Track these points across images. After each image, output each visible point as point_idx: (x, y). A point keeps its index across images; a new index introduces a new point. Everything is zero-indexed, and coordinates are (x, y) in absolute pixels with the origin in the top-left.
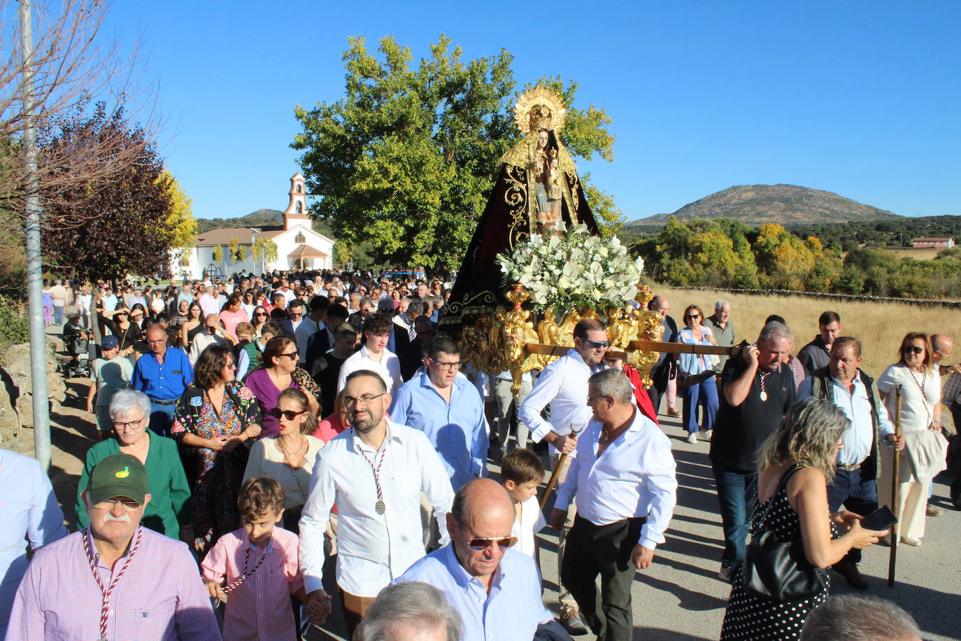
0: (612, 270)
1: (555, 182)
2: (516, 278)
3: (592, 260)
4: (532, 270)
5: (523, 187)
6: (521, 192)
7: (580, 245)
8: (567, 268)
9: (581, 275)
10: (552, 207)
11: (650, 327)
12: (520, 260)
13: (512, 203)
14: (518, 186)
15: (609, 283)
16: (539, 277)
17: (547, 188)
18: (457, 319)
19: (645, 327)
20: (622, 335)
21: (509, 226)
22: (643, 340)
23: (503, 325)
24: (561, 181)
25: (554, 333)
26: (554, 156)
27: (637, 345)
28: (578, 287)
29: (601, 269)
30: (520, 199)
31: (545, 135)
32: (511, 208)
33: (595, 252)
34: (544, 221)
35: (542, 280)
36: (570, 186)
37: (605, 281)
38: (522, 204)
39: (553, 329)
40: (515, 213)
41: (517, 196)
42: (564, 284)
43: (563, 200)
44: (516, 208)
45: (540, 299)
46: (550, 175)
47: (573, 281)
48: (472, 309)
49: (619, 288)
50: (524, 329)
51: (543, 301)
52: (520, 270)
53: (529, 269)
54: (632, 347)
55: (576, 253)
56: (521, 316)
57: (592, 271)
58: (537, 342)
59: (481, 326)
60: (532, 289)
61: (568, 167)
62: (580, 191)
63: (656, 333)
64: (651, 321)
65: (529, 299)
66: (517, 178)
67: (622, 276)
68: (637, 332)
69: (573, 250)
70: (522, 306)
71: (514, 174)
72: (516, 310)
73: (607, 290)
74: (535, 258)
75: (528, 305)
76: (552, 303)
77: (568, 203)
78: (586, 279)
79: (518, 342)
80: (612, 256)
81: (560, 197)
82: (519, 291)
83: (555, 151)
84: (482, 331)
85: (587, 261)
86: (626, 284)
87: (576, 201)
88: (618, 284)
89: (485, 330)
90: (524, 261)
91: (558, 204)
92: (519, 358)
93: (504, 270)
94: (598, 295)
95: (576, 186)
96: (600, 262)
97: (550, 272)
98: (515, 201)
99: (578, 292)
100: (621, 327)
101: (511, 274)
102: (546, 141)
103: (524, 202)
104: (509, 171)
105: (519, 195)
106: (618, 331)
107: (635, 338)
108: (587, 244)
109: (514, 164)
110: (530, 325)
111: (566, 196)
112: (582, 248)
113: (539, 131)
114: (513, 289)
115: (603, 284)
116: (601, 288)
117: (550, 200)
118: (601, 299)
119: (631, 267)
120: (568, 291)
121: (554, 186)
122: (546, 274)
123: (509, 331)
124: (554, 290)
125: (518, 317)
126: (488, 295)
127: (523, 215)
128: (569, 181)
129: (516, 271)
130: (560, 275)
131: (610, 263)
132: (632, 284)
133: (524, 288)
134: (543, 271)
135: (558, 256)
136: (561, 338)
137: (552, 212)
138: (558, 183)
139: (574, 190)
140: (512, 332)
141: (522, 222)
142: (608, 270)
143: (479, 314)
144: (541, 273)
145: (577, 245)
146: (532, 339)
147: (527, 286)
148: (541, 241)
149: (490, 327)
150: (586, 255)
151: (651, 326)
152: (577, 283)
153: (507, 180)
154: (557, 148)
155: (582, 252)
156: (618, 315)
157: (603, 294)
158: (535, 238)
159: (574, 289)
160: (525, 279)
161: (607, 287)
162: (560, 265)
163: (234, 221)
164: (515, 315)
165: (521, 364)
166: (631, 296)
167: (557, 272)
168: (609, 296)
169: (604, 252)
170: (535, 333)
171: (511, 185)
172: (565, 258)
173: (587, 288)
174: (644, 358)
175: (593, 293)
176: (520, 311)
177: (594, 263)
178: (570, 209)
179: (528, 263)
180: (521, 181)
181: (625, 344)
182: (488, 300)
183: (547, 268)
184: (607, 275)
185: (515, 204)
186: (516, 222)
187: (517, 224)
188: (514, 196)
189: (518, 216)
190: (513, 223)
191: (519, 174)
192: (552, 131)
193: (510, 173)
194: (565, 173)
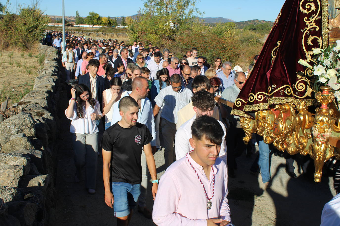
4: (334, 73)
6: (315, 2)
12: (327, 63)
13: (306, 11)
21: (302, 30)
30: (313, 8)
32: (305, 15)
38: (315, 12)
40: (308, 20)
41: (310, 6)
44: (309, 15)
82: (326, 93)
98: (309, 10)
103: (317, 11)
105: (312, 5)
110: (333, 121)
127: (315, 21)
141: (316, 28)
143: (280, 103)
146: (333, 134)
147: (334, 88)
160: (331, 82)
182: (288, 92)
185: (309, 12)
186: (309, 28)
187: (310, 29)
188: (308, 5)
189: (311, 22)
190: (306, 28)
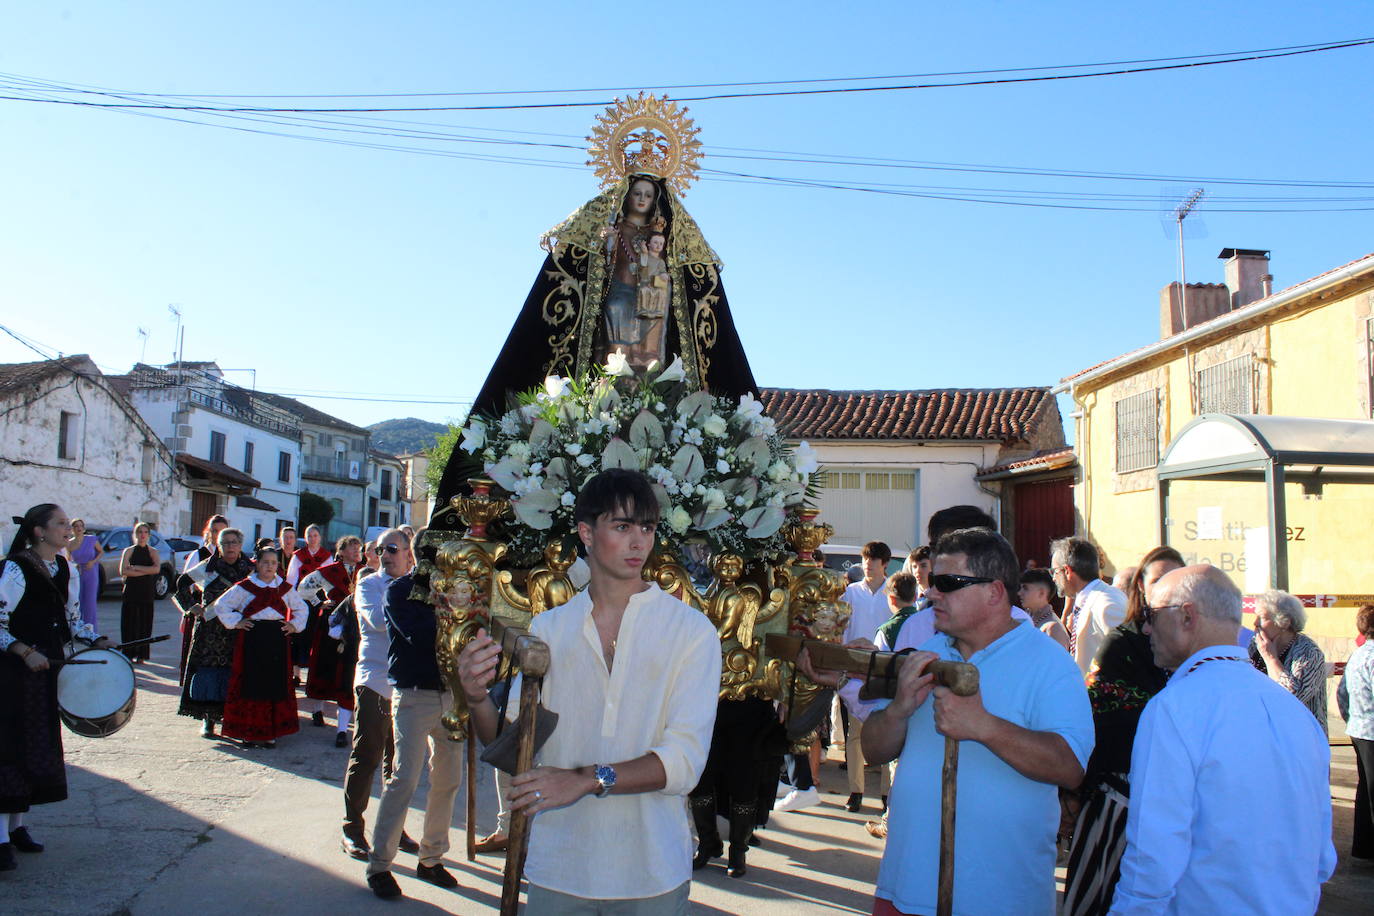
0: (723, 467)
1: (653, 280)
2: (487, 467)
3: (681, 443)
4: (527, 451)
5: (578, 286)
7: (662, 407)
11: (810, 605)
12: (506, 429)
13: (554, 321)
15: (716, 496)
16: (537, 468)
17: (635, 296)
19: (796, 608)
26: (659, 229)
29: (699, 460)
30: (570, 311)
33: (694, 425)
35: (543, 474)
37: (704, 490)
38: (571, 321)
41: (563, 307)
45: (535, 517)
49: (737, 510)
51: (542, 523)
52: (500, 450)
53: (521, 450)
55: (646, 422)
57: (674, 466)
58: (521, 617)
60: (516, 494)
64: (816, 592)
65: (505, 517)
66: (571, 270)
67: (751, 482)
68: (783, 615)
69: (641, 416)
70: (485, 530)
71: (566, 261)
73: (704, 511)
75: (500, 529)
80: (734, 435)
82: (481, 493)
83: (662, 219)
85: (668, 441)
86: (760, 501)
88: (740, 501)
90: (515, 433)
94: (681, 521)
96: (700, 448)
97: (570, 458)
98: (560, 316)
105: (569, 304)
108: (680, 406)
110: (507, 575)
112: (665, 415)
113: (635, 179)
115: (694, 495)
116: (694, 505)
117: (639, 318)
118: (689, 531)
121: (646, 289)
122: (557, 461)
125: (463, 553)
129: (490, 452)
131: (723, 452)
132: (778, 503)
133: (497, 492)
134: (551, 455)
135: (592, 426)
137: (644, 345)
138: (659, 283)
142: (715, 465)
144: (545, 458)
146: (509, 610)
147: (506, 487)
150: (667, 430)
151: (813, 605)
153: (552, 274)
154: (669, 216)
158: (554, 385)
160: (505, 470)
166: (769, 530)
168: (707, 524)
169: (716, 426)
170: (516, 597)
172: (612, 429)
174: (797, 679)
176: (479, 540)
177: (684, 448)
179: (523, 437)
183: (563, 448)
184: (712, 478)
185: (560, 322)
186: (557, 359)
187: (559, 362)
188: (560, 305)
189: (562, 346)
190: (551, 362)
191: (575, 262)
192: (663, 180)
193: (560, 260)
194: (686, 267)
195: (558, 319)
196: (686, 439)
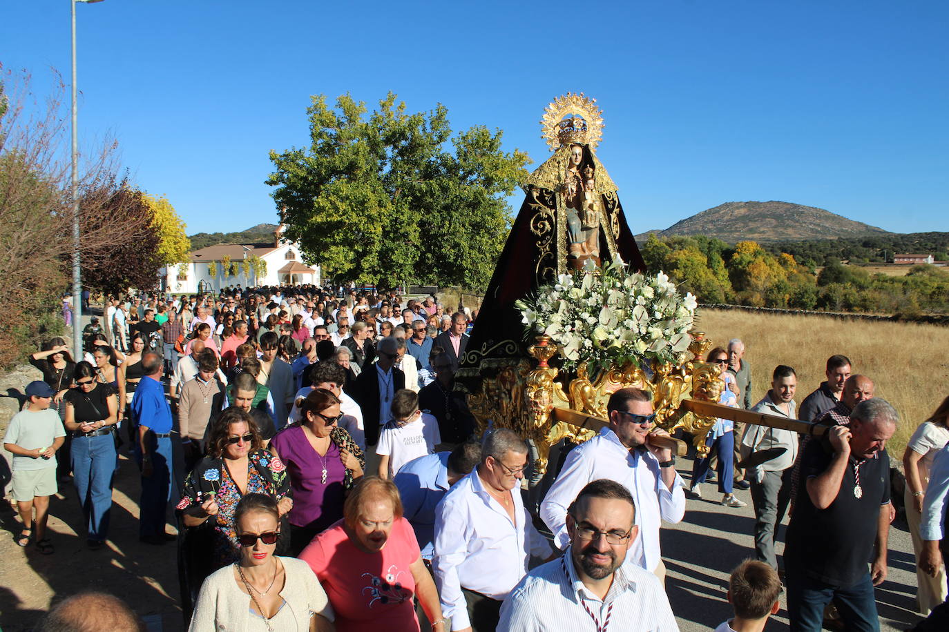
0: (658, 316)
1: (591, 207)
2: (542, 329)
3: (635, 304)
4: (560, 319)
5: (551, 213)
6: (549, 219)
7: (619, 285)
8: (604, 315)
9: (620, 324)
10: (588, 236)
11: (707, 384)
12: (545, 307)
13: (539, 232)
14: (546, 211)
15: (656, 332)
16: (569, 328)
17: (581, 215)
18: (476, 371)
19: (698, 385)
20: (673, 394)
21: (535, 260)
22: (696, 400)
23: (525, 387)
24: (597, 206)
25: (588, 395)
26: (590, 176)
27: (691, 406)
28: (617, 338)
29: (646, 314)
30: (548, 226)
31: (578, 150)
32: (537, 238)
33: (638, 293)
34: (578, 254)
35: (572, 331)
36: (609, 212)
37: (650, 329)
38: (548, 234)
39: (587, 389)
40: (542, 245)
41: (544, 225)
42: (600, 335)
43: (601, 228)
44: (543, 238)
45: (571, 354)
46: (585, 199)
47: (611, 330)
48: (490, 362)
49: (667, 337)
50: (551, 391)
51: (574, 357)
52: (546, 319)
53: (557, 318)
54: (684, 407)
55: (614, 295)
56: (548, 376)
57: (634, 317)
58: (567, 406)
59: (504, 380)
60: (560, 342)
61: (607, 188)
62: (621, 216)
63: (714, 391)
64: (708, 375)
65: (557, 355)
66: (545, 203)
67: (671, 322)
68: (690, 389)
69: (610, 291)
70: (548, 363)
71: (541, 198)
72: (541, 368)
73: (653, 341)
74: (563, 304)
75: (556, 361)
76: (585, 358)
77: (606, 232)
78: (628, 328)
79: (543, 407)
80: (659, 296)
81: (598, 225)
82: (545, 344)
83: (591, 170)
84: (504, 386)
85: (628, 305)
86: (677, 331)
87: (616, 229)
88: (667, 332)
89: (508, 386)
90: (550, 309)
91: (595, 235)
92: (544, 426)
93: (525, 321)
94: (642, 347)
95: (616, 210)
96: (645, 306)
97: (584, 321)
98: (542, 230)
99: (617, 344)
100: (671, 385)
101: (534, 324)
102: (580, 158)
103: (551, 230)
104: (535, 194)
105: (547, 223)
106: (668, 389)
107: (687, 397)
108: (627, 283)
109: (541, 185)
110: (560, 385)
111: (604, 223)
112: (621, 289)
113: (572, 146)
114: (537, 343)
115: (648, 333)
116: (646, 338)
117: (585, 229)
118: (646, 352)
119: (682, 309)
120: (605, 343)
121: (589, 212)
122: (578, 323)
123: (532, 395)
124: (588, 343)
125: (543, 377)
126: (510, 346)
127: (550, 246)
128: (609, 205)
129: (540, 321)
130: (595, 325)
131: (656, 307)
132: (684, 331)
133: (552, 342)
134: (573, 320)
135: (591, 302)
136: (597, 400)
137: (588, 242)
138: (595, 208)
139: (613, 216)
140: (536, 397)
141: (550, 256)
142: (654, 315)
143: (498, 367)
144: (571, 322)
145: (614, 286)
146: (561, 403)
147: (554, 338)
148: (572, 283)
149: (512, 383)
150: (627, 299)
151: (708, 382)
152: (617, 332)
153: (533, 206)
154: (593, 166)
155: (621, 295)
156: (667, 369)
157: (649, 346)
158: (564, 279)
159: (612, 341)
160: (552, 331)
161: (653, 336)
162: (595, 312)
163: (234, 235)
164: (539, 376)
165: (548, 434)
166: (683, 346)
167: (592, 320)
168: (656, 347)
169: (649, 292)
170: (564, 395)
171: (536, 211)
172: (600, 302)
173: (628, 338)
174: (700, 421)
175: (636, 345)
176: (546, 368)
177: (637, 307)
178: (608, 239)
179: (555, 310)
180: (548, 206)
181: (675, 405)
182: (509, 350)
183: (578, 315)
184: (653, 322)
186: (543, 256)
187: (545, 257)
188: (541, 224)
189: (546, 247)
190: (539, 257)
191: (547, 198)
192: (587, 145)
193: (537, 197)
194: (603, 195)
195: (541, 232)
196: (637, 303)
